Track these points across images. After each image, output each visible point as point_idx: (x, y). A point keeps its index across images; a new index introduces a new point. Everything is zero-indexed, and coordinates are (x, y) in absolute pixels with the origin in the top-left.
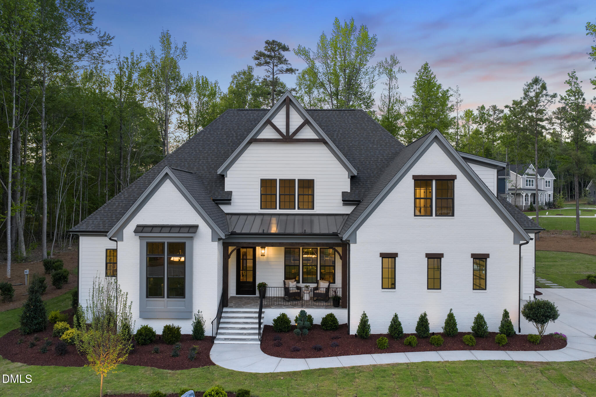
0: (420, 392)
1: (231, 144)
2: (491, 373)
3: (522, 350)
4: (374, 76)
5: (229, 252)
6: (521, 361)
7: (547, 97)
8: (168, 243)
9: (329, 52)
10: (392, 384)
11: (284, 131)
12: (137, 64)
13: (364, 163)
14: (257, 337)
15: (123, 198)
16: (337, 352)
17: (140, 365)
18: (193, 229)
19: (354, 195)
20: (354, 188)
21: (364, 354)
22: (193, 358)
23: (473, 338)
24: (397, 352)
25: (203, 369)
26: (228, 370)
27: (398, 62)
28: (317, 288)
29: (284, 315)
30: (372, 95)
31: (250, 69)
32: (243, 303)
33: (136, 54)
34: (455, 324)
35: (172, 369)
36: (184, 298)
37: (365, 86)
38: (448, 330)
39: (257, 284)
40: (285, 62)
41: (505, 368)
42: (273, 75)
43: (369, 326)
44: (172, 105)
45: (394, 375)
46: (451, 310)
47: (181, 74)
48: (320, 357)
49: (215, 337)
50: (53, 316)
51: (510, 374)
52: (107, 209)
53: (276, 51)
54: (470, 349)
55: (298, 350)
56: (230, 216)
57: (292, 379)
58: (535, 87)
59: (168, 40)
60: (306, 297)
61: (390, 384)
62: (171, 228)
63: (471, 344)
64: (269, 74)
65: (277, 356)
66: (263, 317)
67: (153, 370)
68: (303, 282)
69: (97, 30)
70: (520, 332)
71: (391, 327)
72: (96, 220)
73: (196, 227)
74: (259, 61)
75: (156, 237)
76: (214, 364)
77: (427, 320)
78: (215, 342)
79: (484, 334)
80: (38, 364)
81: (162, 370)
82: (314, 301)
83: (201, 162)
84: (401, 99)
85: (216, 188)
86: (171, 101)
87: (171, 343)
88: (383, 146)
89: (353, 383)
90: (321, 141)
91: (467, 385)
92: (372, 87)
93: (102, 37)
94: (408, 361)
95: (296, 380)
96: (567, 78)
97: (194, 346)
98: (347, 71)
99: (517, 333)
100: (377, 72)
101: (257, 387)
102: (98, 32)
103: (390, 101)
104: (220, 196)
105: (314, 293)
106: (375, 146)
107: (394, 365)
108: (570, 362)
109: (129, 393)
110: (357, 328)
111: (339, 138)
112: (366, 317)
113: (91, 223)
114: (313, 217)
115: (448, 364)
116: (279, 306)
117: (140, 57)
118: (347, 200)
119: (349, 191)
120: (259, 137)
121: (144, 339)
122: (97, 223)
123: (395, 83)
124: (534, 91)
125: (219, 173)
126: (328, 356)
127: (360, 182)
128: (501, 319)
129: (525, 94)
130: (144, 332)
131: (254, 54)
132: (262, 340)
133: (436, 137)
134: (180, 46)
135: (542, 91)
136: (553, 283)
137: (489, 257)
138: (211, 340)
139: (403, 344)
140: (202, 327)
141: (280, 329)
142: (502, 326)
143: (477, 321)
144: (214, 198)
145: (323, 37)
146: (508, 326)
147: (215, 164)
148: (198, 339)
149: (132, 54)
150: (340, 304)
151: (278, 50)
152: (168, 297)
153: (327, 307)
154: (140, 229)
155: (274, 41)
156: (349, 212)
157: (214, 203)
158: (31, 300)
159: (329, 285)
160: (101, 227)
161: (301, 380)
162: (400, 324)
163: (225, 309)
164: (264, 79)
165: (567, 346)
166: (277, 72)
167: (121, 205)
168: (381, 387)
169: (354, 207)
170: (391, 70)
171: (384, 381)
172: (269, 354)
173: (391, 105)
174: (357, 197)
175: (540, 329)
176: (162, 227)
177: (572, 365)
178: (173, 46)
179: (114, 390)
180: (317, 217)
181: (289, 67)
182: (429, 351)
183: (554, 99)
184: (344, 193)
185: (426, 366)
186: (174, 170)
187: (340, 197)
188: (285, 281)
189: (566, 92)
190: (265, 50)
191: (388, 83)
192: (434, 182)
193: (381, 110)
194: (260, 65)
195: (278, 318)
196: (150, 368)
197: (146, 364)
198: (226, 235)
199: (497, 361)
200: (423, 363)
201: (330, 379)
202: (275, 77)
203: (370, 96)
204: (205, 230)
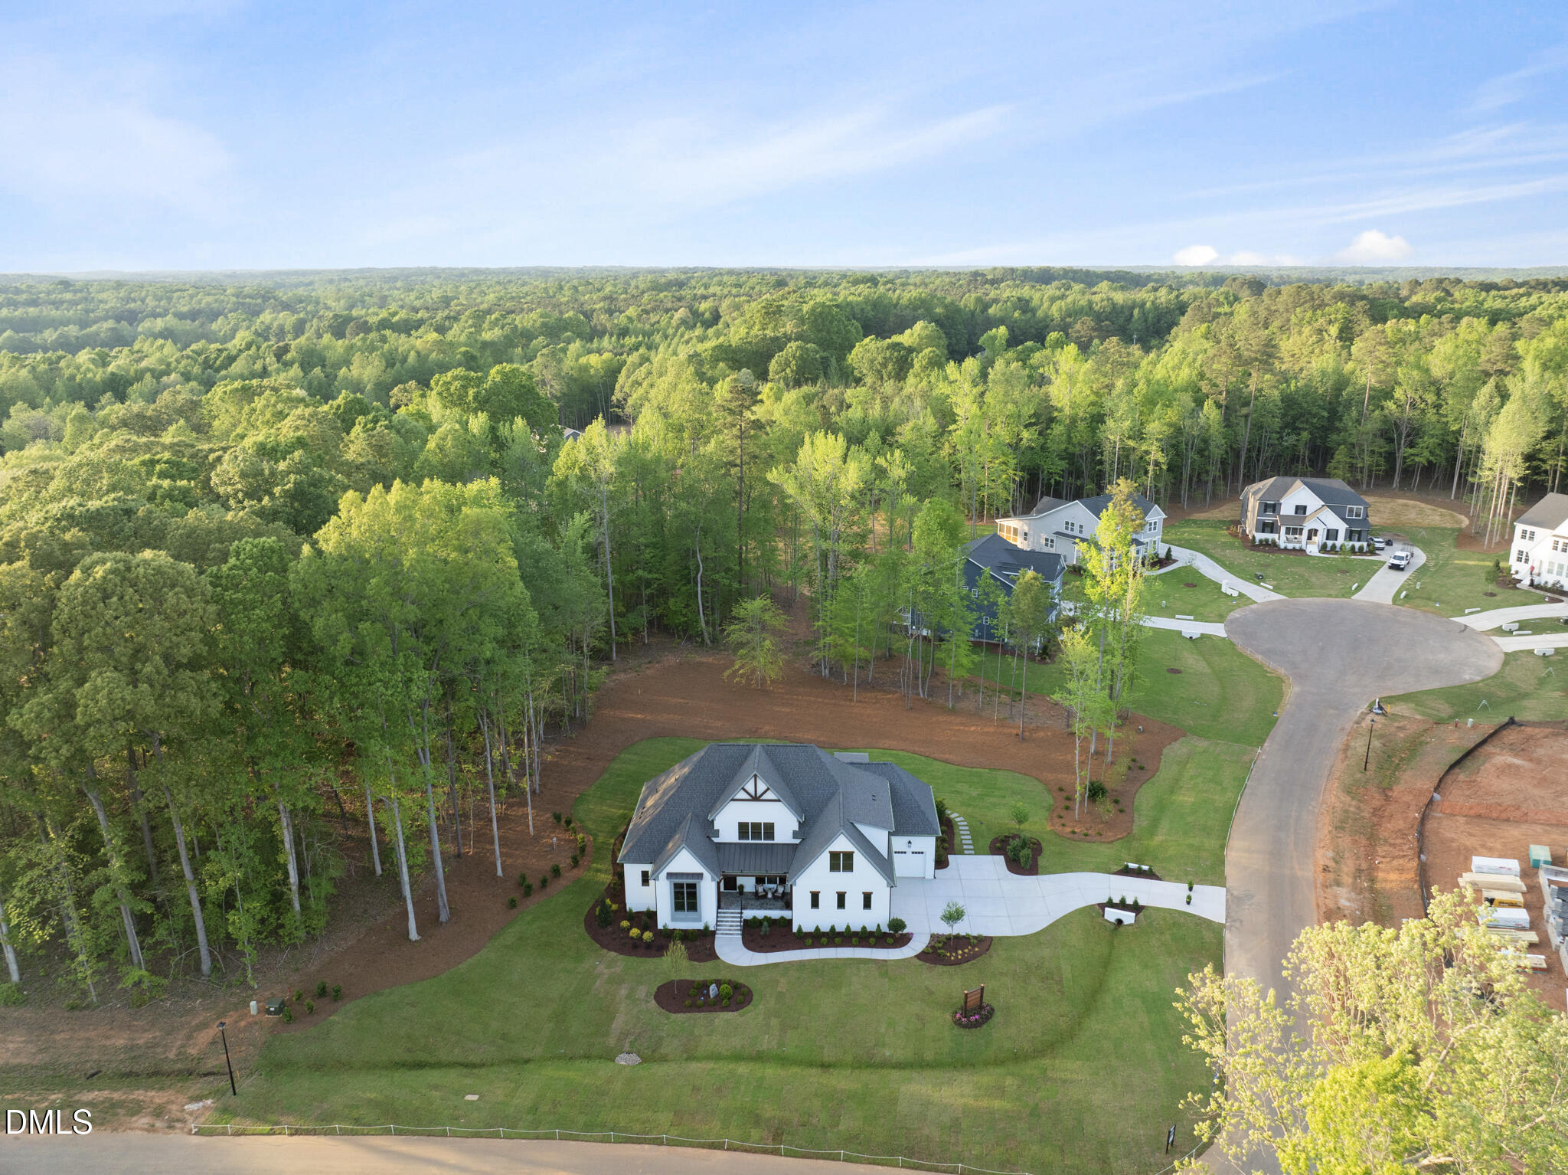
2: (854, 969)
3: (881, 948)
6: (874, 959)
8: (686, 883)
11: (753, 794)
14: (740, 935)
16: (783, 948)
19: (800, 833)
20: (801, 828)
21: (796, 950)
22: (707, 954)
23: (856, 939)
24: (815, 948)
25: (714, 960)
26: (726, 962)
28: (776, 891)
29: (755, 916)
32: (730, 903)
34: (850, 931)
35: (703, 962)
36: (697, 911)
38: (846, 934)
39: (737, 885)
41: (863, 965)
46: (849, 921)
48: (774, 952)
49: (717, 931)
54: (851, 948)
55: (762, 947)
56: (719, 845)
60: (769, 895)
62: (687, 875)
63: (854, 943)
65: (751, 950)
66: (743, 919)
68: (767, 883)
70: (885, 936)
71: (815, 931)
73: (701, 874)
75: (679, 880)
76: (718, 958)
77: (835, 927)
78: (716, 936)
79: (864, 936)
80: (624, 955)
81: (693, 962)
82: (774, 899)
85: (708, 827)
90: (779, 801)
91: (839, 976)
94: (816, 956)
101: (742, 976)
104: (711, 833)
105: (774, 895)
107: (809, 961)
108: (899, 959)
110: (796, 928)
112: (801, 922)
114: (773, 845)
115: (838, 959)
116: (753, 907)
118: (795, 835)
119: (798, 828)
120: (736, 798)
125: (709, 819)
126: (779, 952)
127: (805, 822)
128: (876, 928)
130: (675, 931)
132: (743, 936)
136: (972, 844)
137: (873, 894)
138: (715, 933)
139: (820, 942)
140: (709, 925)
141: (753, 927)
142: (876, 932)
143: (862, 928)
146: (880, 934)
148: (707, 936)
152: (688, 910)
154: (670, 875)
156: (797, 843)
157: (706, 836)
161: (763, 972)
162: (820, 930)
163: (721, 908)
165: (908, 944)
169: (802, 840)
172: (747, 948)
174: (802, 835)
176: (682, 875)
180: (776, 846)
182: (831, 948)
184: (794, 832)
185: (826, 961)
187: (792, 833)
188: (756, 884)
192: (842, 854)
195: (752, 917)
199: (864, 957)
204: (707, 875)
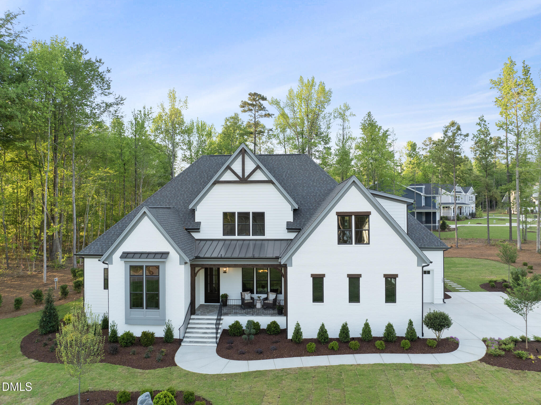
0: (331, 394)
1: (203, 183)
2: (391, 376)
3: (421, 353)
4: (330, 120)
5: (196, 272)
6: (418, 364)
7: (461, 136)
8: (146, 266)
9: (296, 102)
10: (310, 386)
11: (240, 174)
12: (148, 115)
13: (305, 198)
14: (215, 340)
15: (118, 228)
16: (274, 355)
17: (120, 365)
18: (165, 255)
19: (296, 224)
20: (296, 219)
21: (296, 356)
22: (159, 359)
23: (383, 343)
24: (322, 355)
25: (166, 369)
26: (185, 370)
27: (349, 109)
28: (266, 299)
29: (237, 322)
30: (329, 134)
31: (236, 115)
32: (208, 310)
33: (148, 107)
34: (370, 331)
35: (143, 369)
36: (159, 309)
37: (323, 128)
38: (364, 336)
39: (221, 294)
40: (263, 109)
41: (403, 371)
42: (255, 119)
43: (301, 333)
44: (177, 144)
45: (313, 377)
46: (367, 320)
47: (185, 120)
48: (260, 359)
49: (182, 340)
50: (67, 318)
51: (406, 376)
52: (105, 237)
53: (257, 101)
54: (380, 353)
55: (244, 354)
56: (199, 241)
57: (233, 380)
58: (452, 129)
59: (174, 95)
60: (259, 305)
61: (309, 386)
62: (148, 254)
63: (381, 348)
64: (251, 118)
65: (227, 358)
66: (222, 324)
67: (129, 369)
68: (257, 293)
69: (114, 94)
70: (423, 336)
71: (319, 333)
72: (97, 246)
73: (168, 253)
74: (243, 108)
75: (137, 262)
76: (176, 365)
77: (347, 328)
78: (182, 344)
79: (393, 339)
80: (45, 362)
81: (135, 369)
82: (264, 309)
83: (178, 198)
84: (353, 137)
85: (189, 219)
86: (177, 140)
87: (146, 346)
88: (321, 184)
89: (280, 385)
90: (270, 182)
91: (370, 387)
92: (329, 128)
93: (117, 99)
94: (327, 364)
95: (236, 381)
96: (478, 121)
97: (162, 350)
98: (310, 117)
99: (421, 337)
100: (332, 116)
101: (204, 387)
102: (114, 95)
103: (343, 138)
104: (191, 226)
105: (264, 302)
106: (315, 184)
107: (315, 368)
108: (457, 365)
109: (105, 390)
110: (292, 334)
111: (287, 177)
112: (299, 326)
113: (93, 248)
114: (264, 242)
115: (359, 367)
116: (236, 314)
117: (150, 110)
118: (290, 228)
119: (292, 221)
120: (220, 180)
121: (126, 343)
122: (97, 248)
123: (348, 124)
124: (452, 131)
125: (190, 208)
126: (267, 359)
127: (301, 214)
128: (407, 327)
129: (444, 134)
130: (125, 337)
131: (240, 103)
132: (218, 344)
133: (354, 181)
134: (183, 100)
135: (457, 132)
136: (462, 287)
137: (398, 277)
138: (179, 342)
139: (328, 348)
140: (172, 332)
141: (234, 334)
142: (408, 333)
143: (387, 329)
144: (186, 228)
145: (291, 91)
146: (412, 333)
147: (189, 200)
148: (168, 342)
149: (144, 108)
150: (283, 312)
151: (258, 100)
152: (146, 308)
153: (272, 315)
154: (125, 255)
155: (255, 93)
156: (292, 238)
157: (186, 231)
158: (46, 308)
159: (276, 296)
160: (100, 252)
161: (239, 381)
162: (326, 332)
163: (193, 317)
164: (248, 122)
165: (458, 349)
166: (258, 117)
167: (116, 233)
168: (301, 389)
169: (296, 234)
170: (344, 115)
171: (305, 383)
172: (221, 356)
173: (345, 141)
174: (298, 226)
175: (438, 335)
176: (141, 254)
177: (457, 367)
178: (177, 100)
179: (95, 387)
180: (267, 242)
181: (267, 113)
182: (348, 354)
183: (467, 137)
184: (288, 223)
185: (341, 369)
186: (151, 209)
187: (285, 226)
188: (243, 293)
189: (477, 131)
190: (249, 100)
191: (342, 124)
192: (353, 217)
193: (337, 145)
194: (245, 111)
195: (233, 324)
196: (126, 367)
197: (124, 364)
198: (190, 260)
199: (399, 364)
200: (340, 365)
201: (262, 380)
202: (256, 120)
203: (328, 135)
204: (174, 256)
